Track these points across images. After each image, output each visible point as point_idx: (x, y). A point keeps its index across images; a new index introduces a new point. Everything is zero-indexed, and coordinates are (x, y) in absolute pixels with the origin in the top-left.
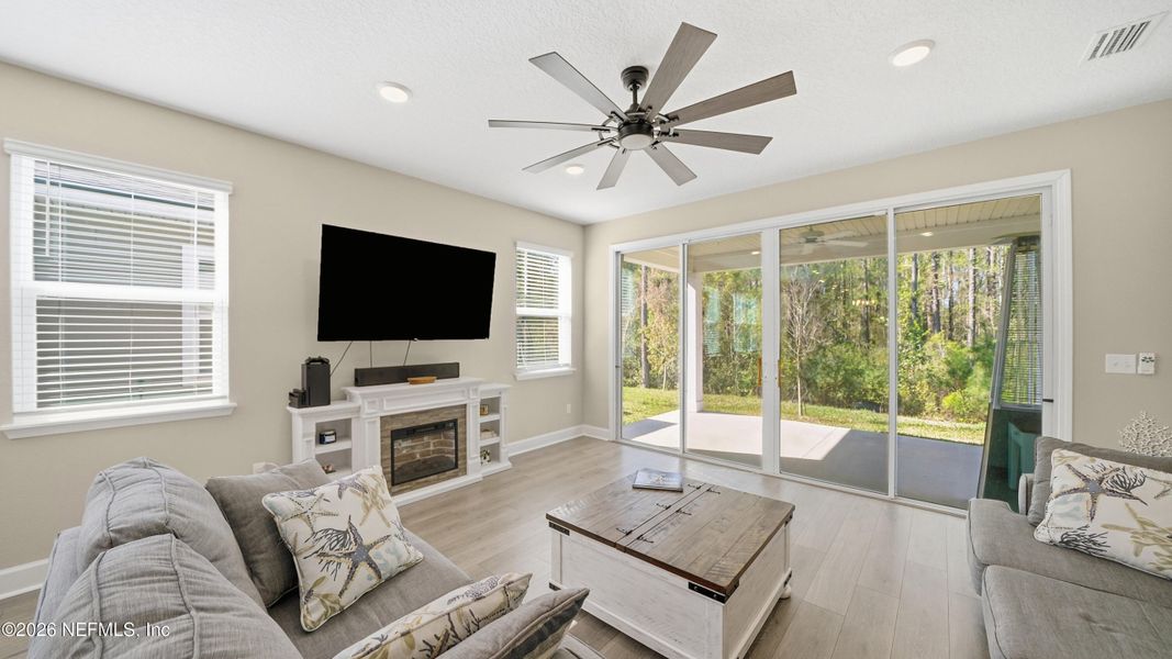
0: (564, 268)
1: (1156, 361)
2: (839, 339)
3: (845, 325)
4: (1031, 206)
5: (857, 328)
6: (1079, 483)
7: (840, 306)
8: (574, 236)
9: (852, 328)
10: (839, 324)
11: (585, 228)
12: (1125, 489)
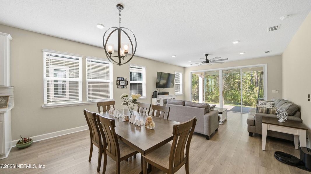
0: (181, 75)
1: (278, 91)
2: (232, 89)
3: (233, 85)
4: (262, 68)
5: (237, 86)
6: (261, 104)
7: (232, 80)
8: (182, 70)
9: (235, 86)
10: (232, 85)
11: (184, 68)
12: (265, 104)
